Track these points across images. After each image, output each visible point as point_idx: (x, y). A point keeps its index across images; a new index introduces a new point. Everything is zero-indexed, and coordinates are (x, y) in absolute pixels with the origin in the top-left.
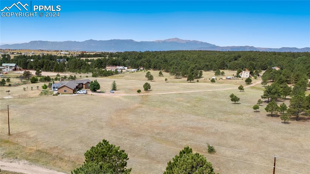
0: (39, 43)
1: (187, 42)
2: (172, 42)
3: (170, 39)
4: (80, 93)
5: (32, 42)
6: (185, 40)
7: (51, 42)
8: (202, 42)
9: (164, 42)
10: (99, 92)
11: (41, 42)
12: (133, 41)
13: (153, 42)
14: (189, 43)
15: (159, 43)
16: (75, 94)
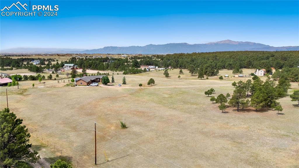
0: (110, 48)
1: (239, 44)
2: (224, 44)
3: (222, 41)
4: (92, 85)
5: (105, 47)
6: (238, 42)
7: (119, 47)
8: (255, 43)
9: (217, 44)
10: (109, 85)
11: (112, 47)
12: (187, 44)
13: (205, 44)
14: (241, 44)
15: (211, 45)
16: (89, 85)
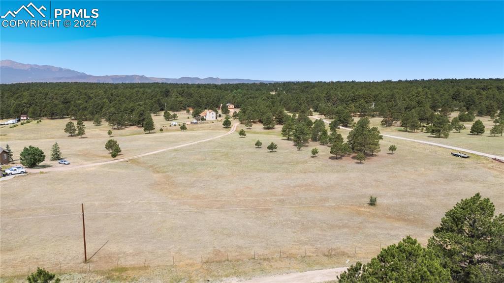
8: (61, 69)
10: (44, 167)
